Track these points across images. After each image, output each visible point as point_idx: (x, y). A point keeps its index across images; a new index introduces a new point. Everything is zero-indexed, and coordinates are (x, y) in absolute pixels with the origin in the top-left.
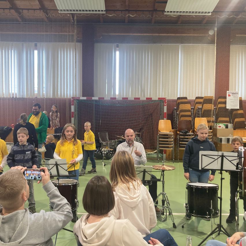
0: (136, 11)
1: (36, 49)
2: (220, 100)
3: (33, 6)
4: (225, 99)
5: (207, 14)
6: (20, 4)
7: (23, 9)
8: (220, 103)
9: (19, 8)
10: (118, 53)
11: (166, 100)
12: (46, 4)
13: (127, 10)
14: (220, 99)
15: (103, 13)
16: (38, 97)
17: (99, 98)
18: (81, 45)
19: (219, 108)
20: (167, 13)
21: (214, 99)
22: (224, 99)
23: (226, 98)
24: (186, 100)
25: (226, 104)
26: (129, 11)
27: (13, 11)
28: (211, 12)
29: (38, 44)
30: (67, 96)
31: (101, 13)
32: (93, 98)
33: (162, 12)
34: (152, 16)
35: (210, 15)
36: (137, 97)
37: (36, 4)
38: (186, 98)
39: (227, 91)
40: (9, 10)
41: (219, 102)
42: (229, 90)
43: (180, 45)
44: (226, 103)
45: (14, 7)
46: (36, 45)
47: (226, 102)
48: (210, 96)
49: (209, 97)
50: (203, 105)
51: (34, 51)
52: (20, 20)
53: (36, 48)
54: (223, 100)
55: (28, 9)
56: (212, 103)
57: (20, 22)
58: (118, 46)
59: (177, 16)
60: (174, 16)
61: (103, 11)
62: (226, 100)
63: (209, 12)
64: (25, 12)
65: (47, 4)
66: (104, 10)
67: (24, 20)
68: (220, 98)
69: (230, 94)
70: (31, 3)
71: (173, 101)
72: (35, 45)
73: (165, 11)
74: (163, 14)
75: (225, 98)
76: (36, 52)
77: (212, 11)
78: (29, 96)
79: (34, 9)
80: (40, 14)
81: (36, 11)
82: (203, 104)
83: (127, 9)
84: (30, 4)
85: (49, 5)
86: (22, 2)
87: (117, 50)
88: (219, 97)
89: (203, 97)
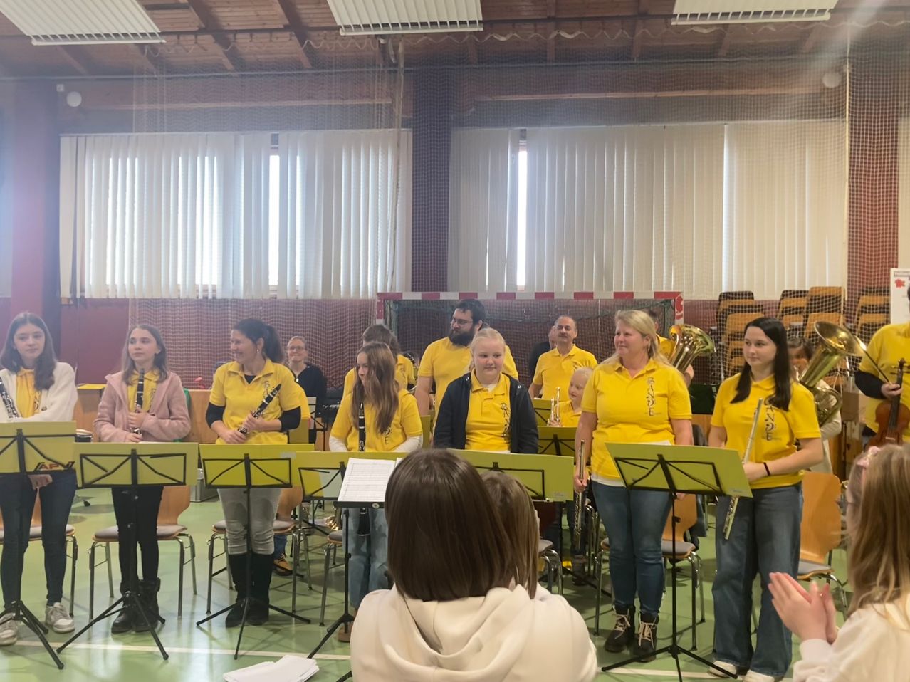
0: (580, 19)
1: (275, 150)
2: (865, 300)
3: (267, 22)
4: (886, 297)
5: (817, 16)
6: (229, 16)
7: (236, 32)
8: (868, 309)
9: (227, 28)
10: (523, 156)
11: (681, 299)
12: (304, 11)
13: (549, 19)
14: (868, 297)
15: (476, 30)
16: (279, 298)
17: (460, 294)
18: (411, 134)
19: (865, 325)
20: (679, 20)
21: (845, 296)
22: (882, 297)
23: (888, 291)
24: (749, 302)
25: (888, 312)
26: (557, 21)
27: (207, 39)
28: (830, 11)
29: (283, 136)
30: (367, 292)
31: (468, 29)
32: (444, 296)
33: (663, 20)
34: (633, 35)
35: (824, 21)
36: (584, 290)
37: (276, 14)
38: (749, 295)
39: (893, 270)
40: (192, 37)
41: (862, 307)
42: (897, 267)
43: (725, 126)
44: (888, 308)
45: (211, 26)
46: (275, 140)
47: (888, 304)
48: (830, 288)
49: (826, 288)
50: (807, 316)
51: (269, 159)
52: (230, 67)
53: (277, 148)
54: (878, 300)
55: (251, 32)
56: (838, 310)
57: (229, 71)
58: (523, 135)
59: (715, 28)
60: (705, 31)
61: (475, 22)
62: (888, 300)
63: (822, 11)
64: (242, 39)
65: (306, 12)
66: (480, 21)
67: (239, 63)
68: (865, 292)
69: (902, 279)
70: (260, 13)
71: (707, 305)
72: (272, 141)
73: (674, 13)
74: (668, 25)
75: (886, 292)
76: (275, 161)
77: (833, 7)
78: (254, 295)
79: (271, 31)
80: (287, 45)
81: (277, 38)
82: (807, 312)
83: (553, 14)
84: (258, 15)
85: (311, 16)
86: (234, 9)
87: (520, 147)
88: (863, 291)
89: (808, 292)
